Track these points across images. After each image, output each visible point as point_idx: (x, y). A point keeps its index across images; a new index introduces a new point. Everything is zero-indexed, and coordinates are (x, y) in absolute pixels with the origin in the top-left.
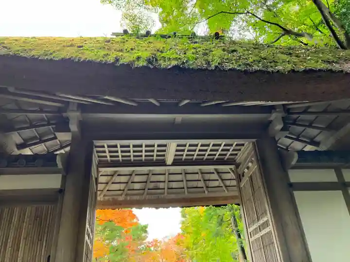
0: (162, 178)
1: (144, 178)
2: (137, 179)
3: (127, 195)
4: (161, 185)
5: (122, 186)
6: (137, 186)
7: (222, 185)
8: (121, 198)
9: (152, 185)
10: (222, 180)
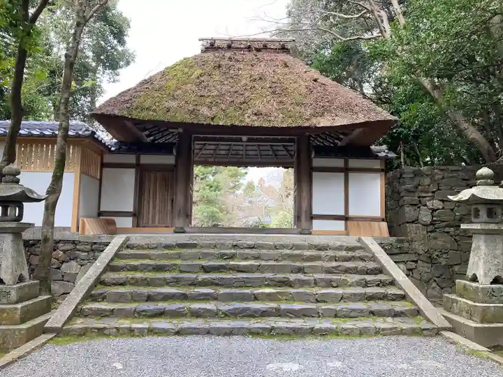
0: (241, 148)
1: (228, 147)
2: (222, 147)
3: (215, 158)
4: (241, 152)
5: (212, 152)
6: (222, 152)
7: (287, 154)
8: (211, 160)
9: (234, 152)
10: (288, 151)
